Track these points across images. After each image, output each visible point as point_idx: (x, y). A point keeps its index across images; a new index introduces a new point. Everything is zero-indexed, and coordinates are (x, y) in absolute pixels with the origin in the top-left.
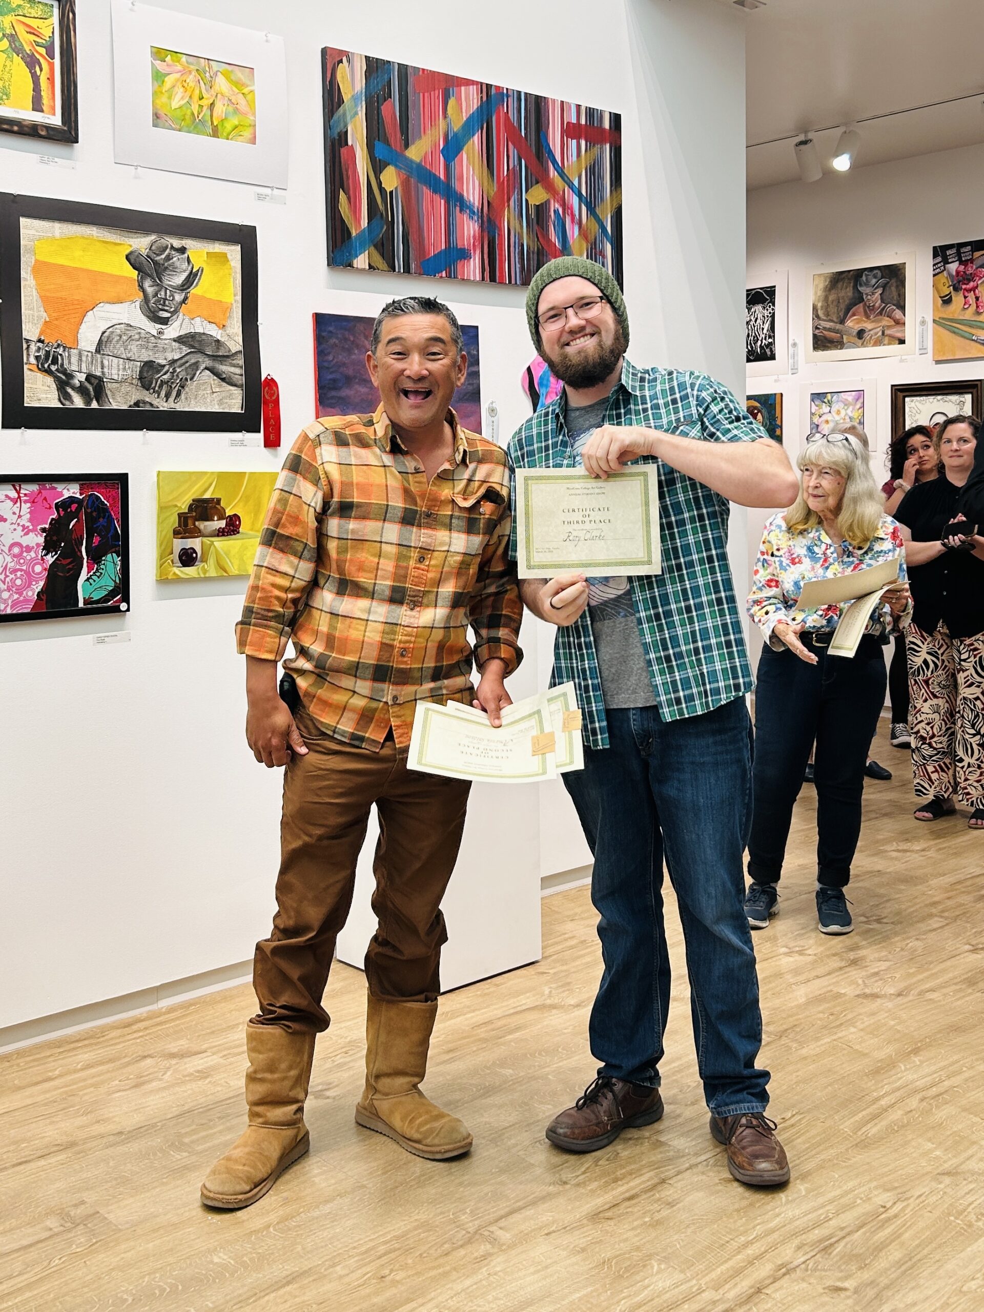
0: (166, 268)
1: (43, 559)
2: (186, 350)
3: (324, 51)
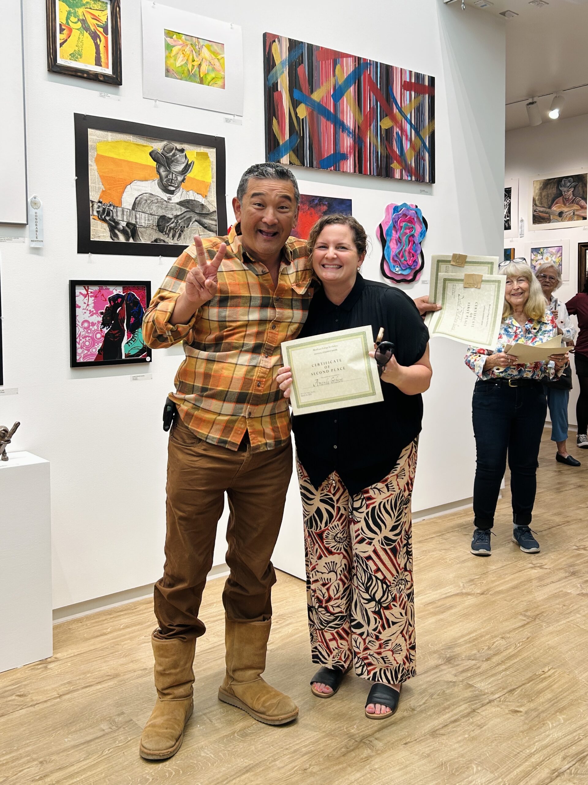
0: (173, 161)
1: (101, 331)
2: (184, 210)
3: (265, 35)
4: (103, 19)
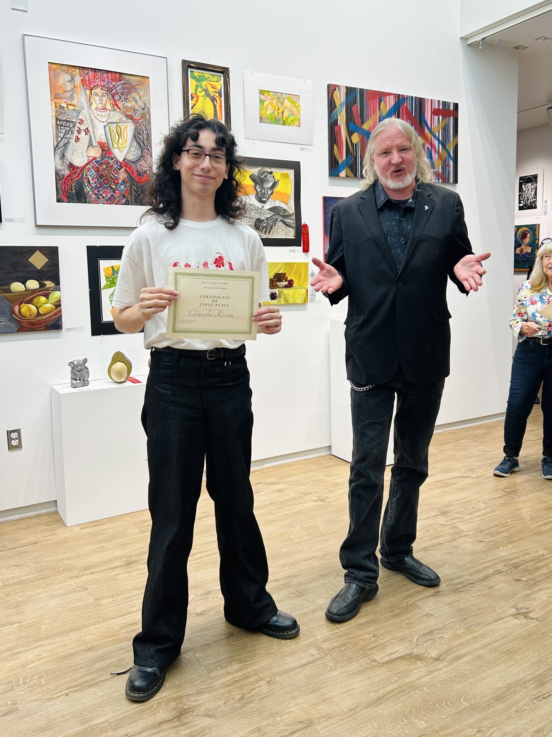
0: (265, 180)
2: (271, 214)
3: (329, 86)
4: (219, 87)
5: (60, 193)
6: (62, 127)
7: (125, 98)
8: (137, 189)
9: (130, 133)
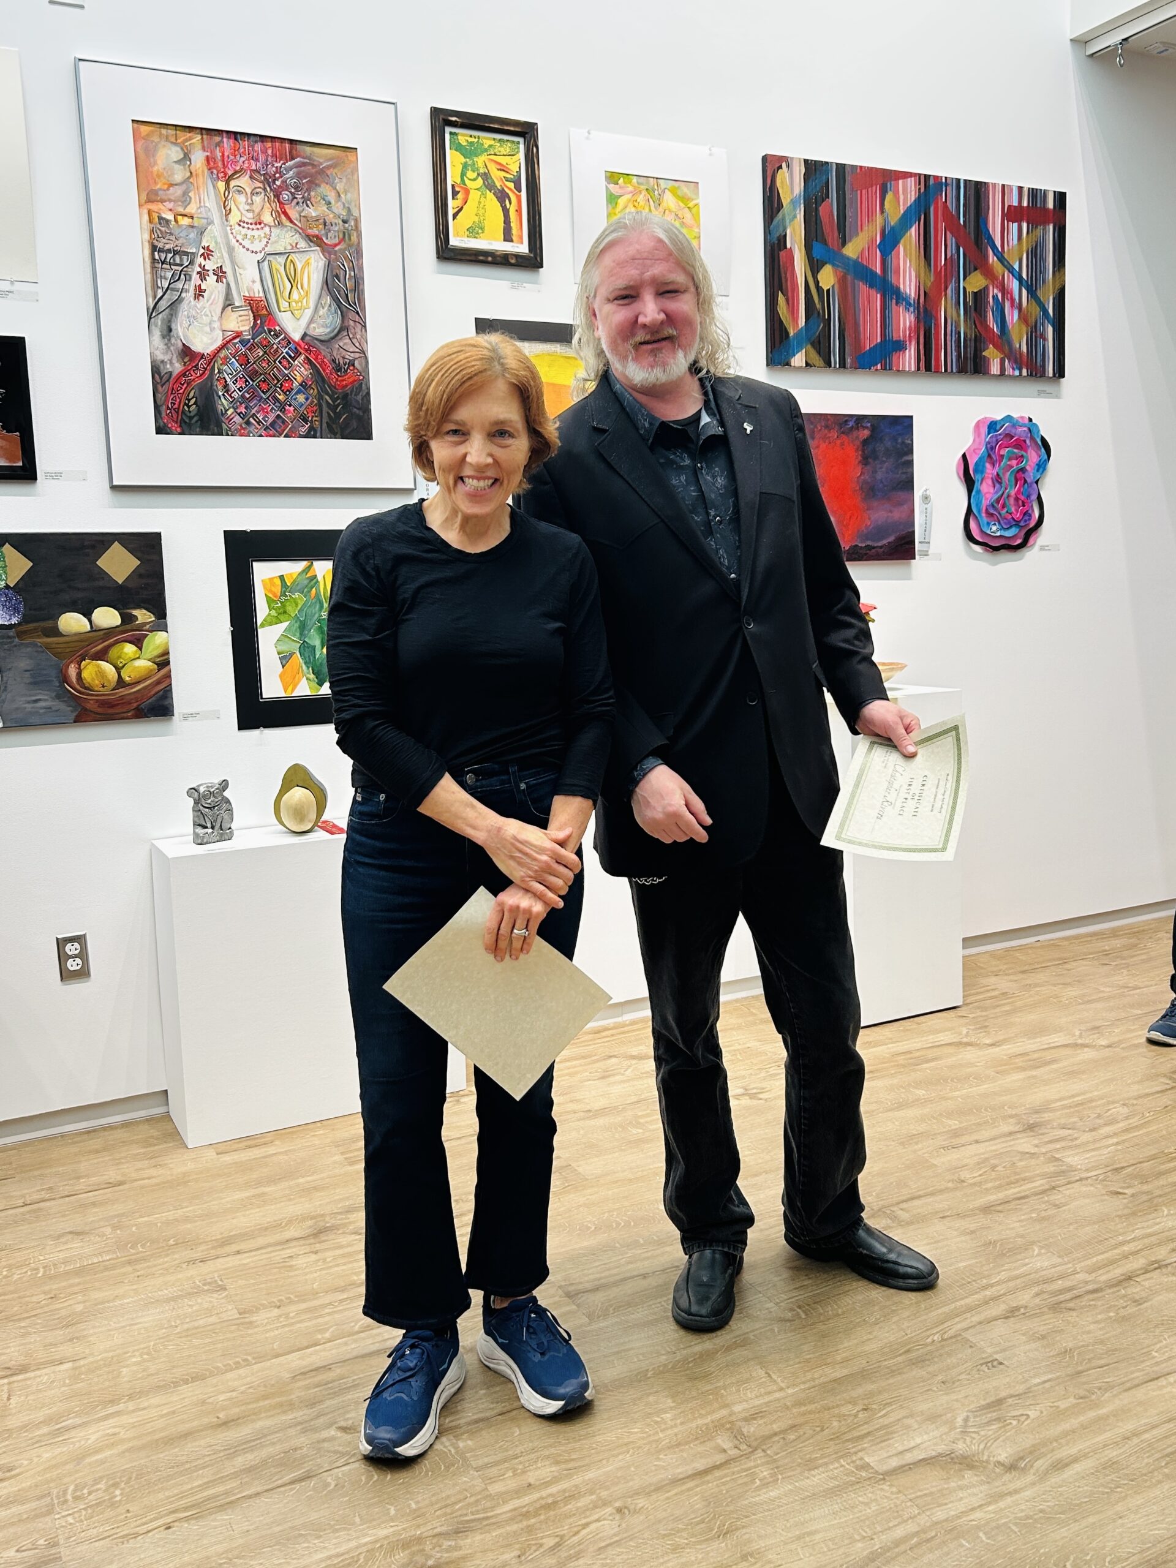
3: (765, 159)
4: (514, 168)
5: (164, 414)
6: (164, 266)
7: (303, 197)
8: (334, 400)
9: (315, 275)
